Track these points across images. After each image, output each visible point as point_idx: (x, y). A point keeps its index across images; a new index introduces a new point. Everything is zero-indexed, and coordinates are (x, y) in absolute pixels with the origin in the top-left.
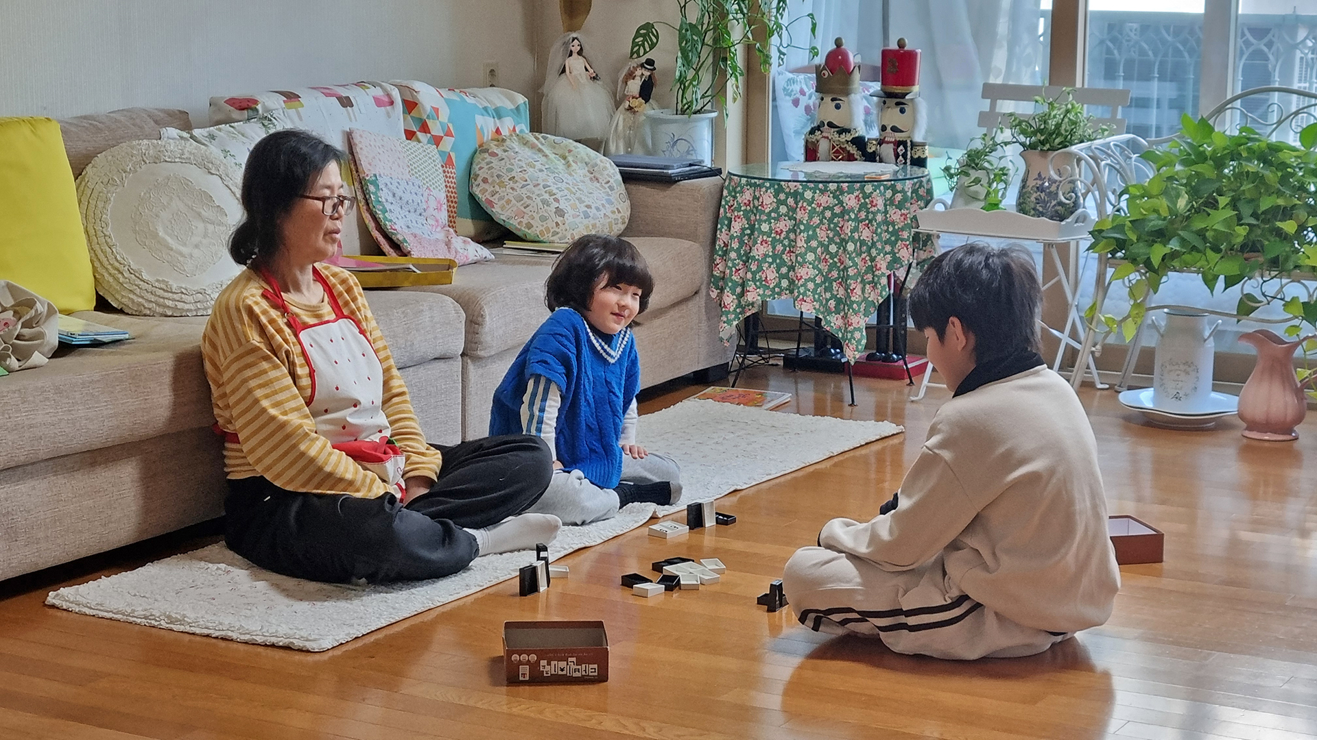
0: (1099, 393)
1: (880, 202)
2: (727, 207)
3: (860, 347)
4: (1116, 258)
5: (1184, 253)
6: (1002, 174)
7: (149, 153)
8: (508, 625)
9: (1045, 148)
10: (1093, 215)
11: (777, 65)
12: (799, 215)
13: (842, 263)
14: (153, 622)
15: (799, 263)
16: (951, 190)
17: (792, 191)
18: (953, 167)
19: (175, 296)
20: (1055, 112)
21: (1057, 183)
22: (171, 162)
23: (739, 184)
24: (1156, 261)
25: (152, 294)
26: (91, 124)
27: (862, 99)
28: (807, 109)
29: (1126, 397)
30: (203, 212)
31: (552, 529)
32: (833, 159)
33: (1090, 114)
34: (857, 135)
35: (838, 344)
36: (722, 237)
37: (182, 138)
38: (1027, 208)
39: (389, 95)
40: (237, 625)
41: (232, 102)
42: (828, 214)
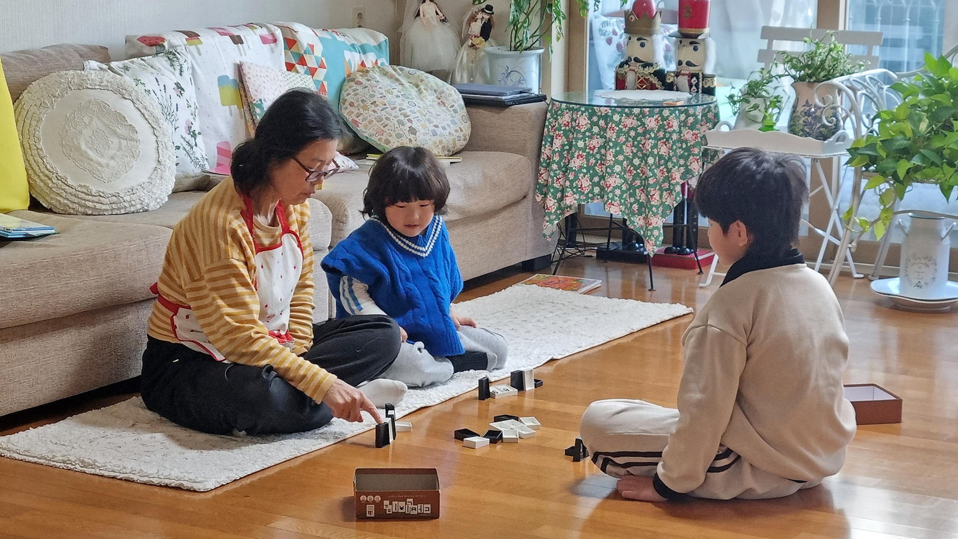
0: (856, 281)
1: (675, 124)
2: (550, 127)
3: (658, 243)
4: (869, 171)
5: (925, 167)
6: (776, 102)
7: (74, 82)
8: (359, 472)
9: (812, 80)
10: (851, 135)
11: (593, 10)
12: (609, 134)
13: (643, 174)
14: (70, 466)
15: (608, 173)
16: (735, 114)
17: (603, 114)
18: (736, 95)
19: (95, 199)
20: (820, 51)
21: (822, 109)
22: (92, 89)
23: (560, 109)
24: (901, 174)
25: (76, 197)
26: (27, 57)
27: (663, 40)
28: (619, 46)
29: (877, 285)
30: (118, 130)
31: (399, 393)
32: (638, 88)
33: (850, 52)
34: (658, 68)
35: (640, 240)
36: (546, 151)
37: (101, 69)
38: (797, 130)
39: (273, 34)
40: (138, 469)
41: (143, 39)
42: (632, 133)
